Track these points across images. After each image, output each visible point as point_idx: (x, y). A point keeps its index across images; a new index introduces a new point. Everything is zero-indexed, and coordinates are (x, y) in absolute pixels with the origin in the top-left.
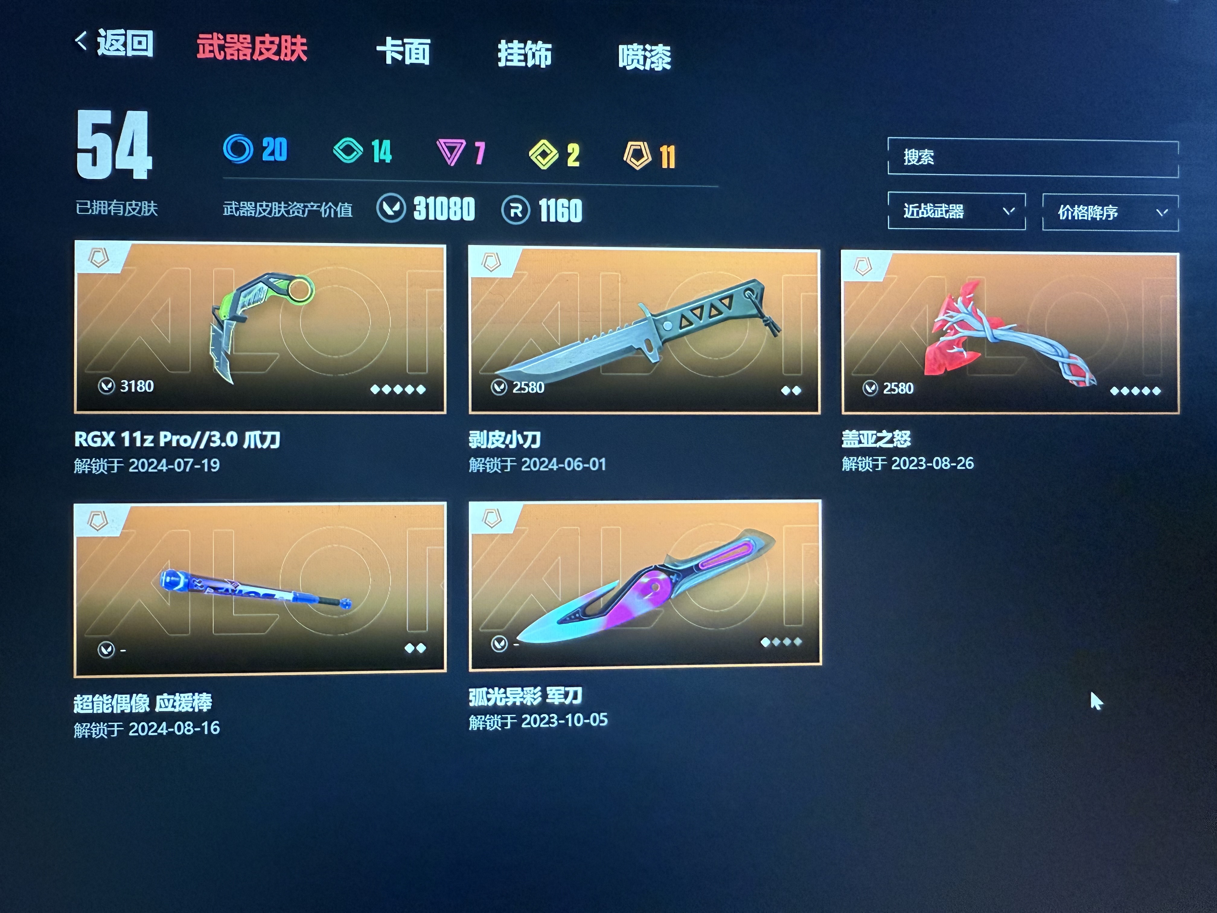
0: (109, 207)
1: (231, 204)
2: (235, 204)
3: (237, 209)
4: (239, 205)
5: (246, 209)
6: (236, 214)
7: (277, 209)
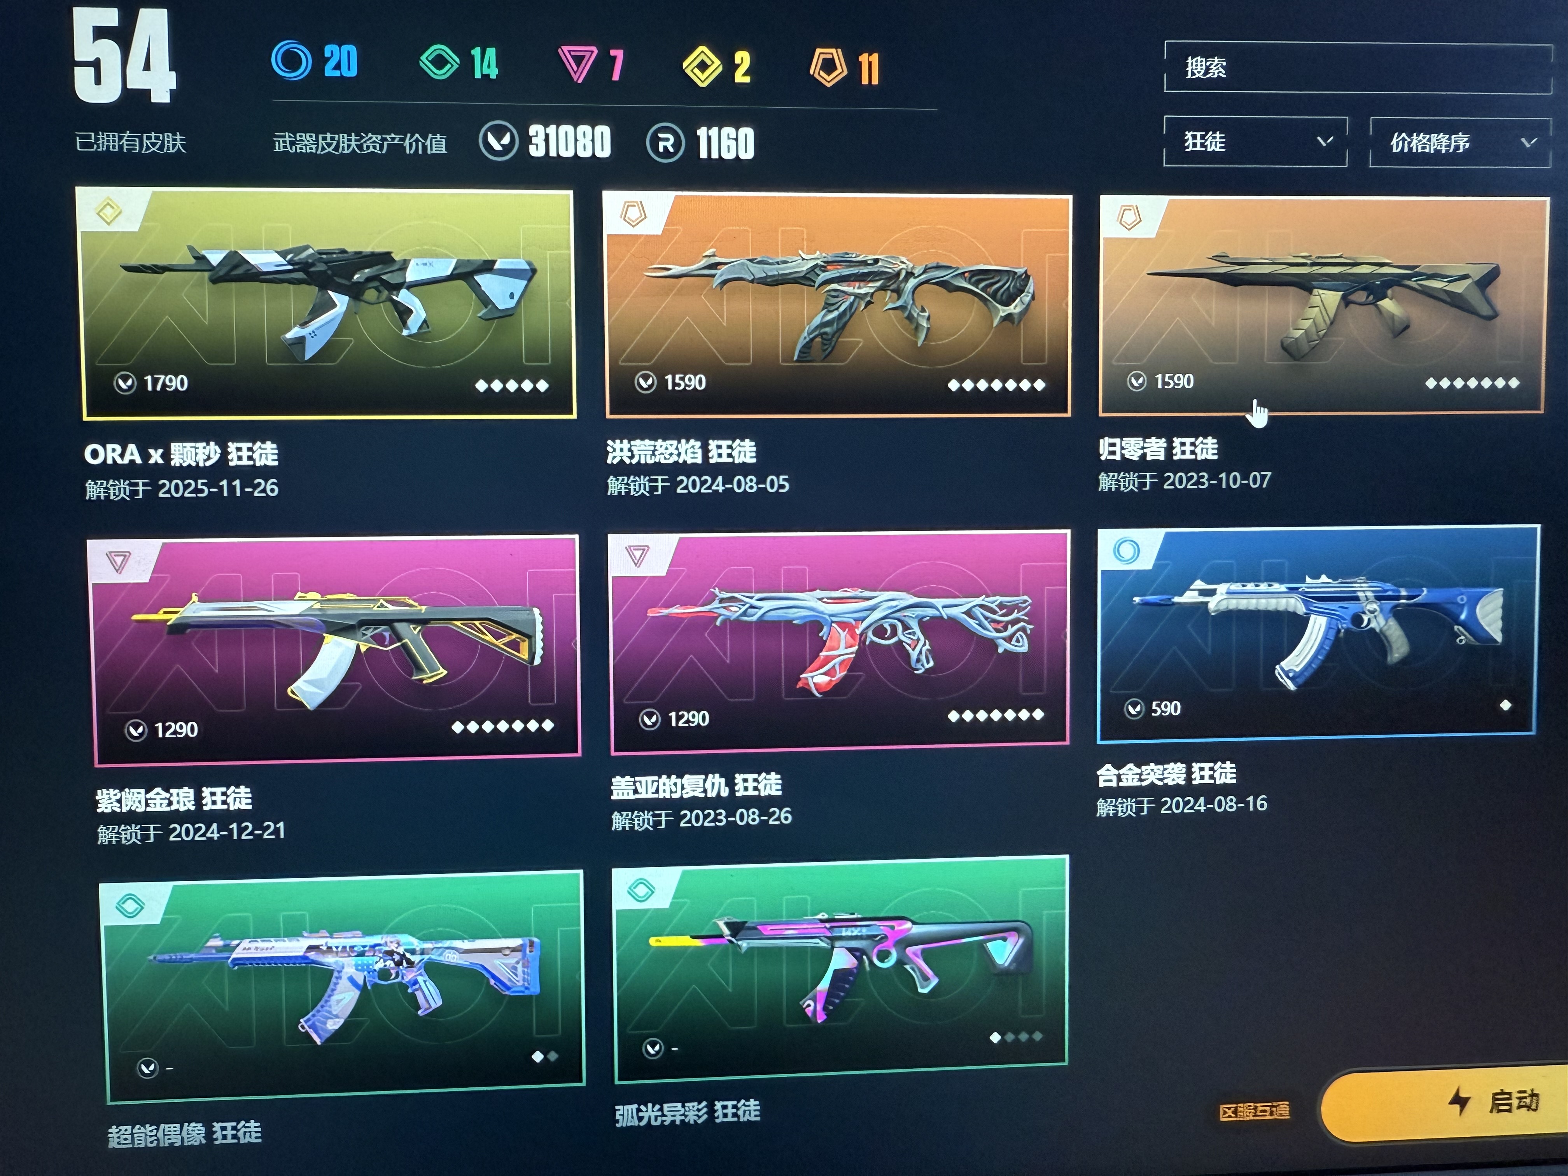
0: (119, 141)
1: (284, 137)
2: (290, 137)
3: (292, 143)
4: (295, 137)
5: (304, 143)
6: (291, 149)
7: (346, 142)
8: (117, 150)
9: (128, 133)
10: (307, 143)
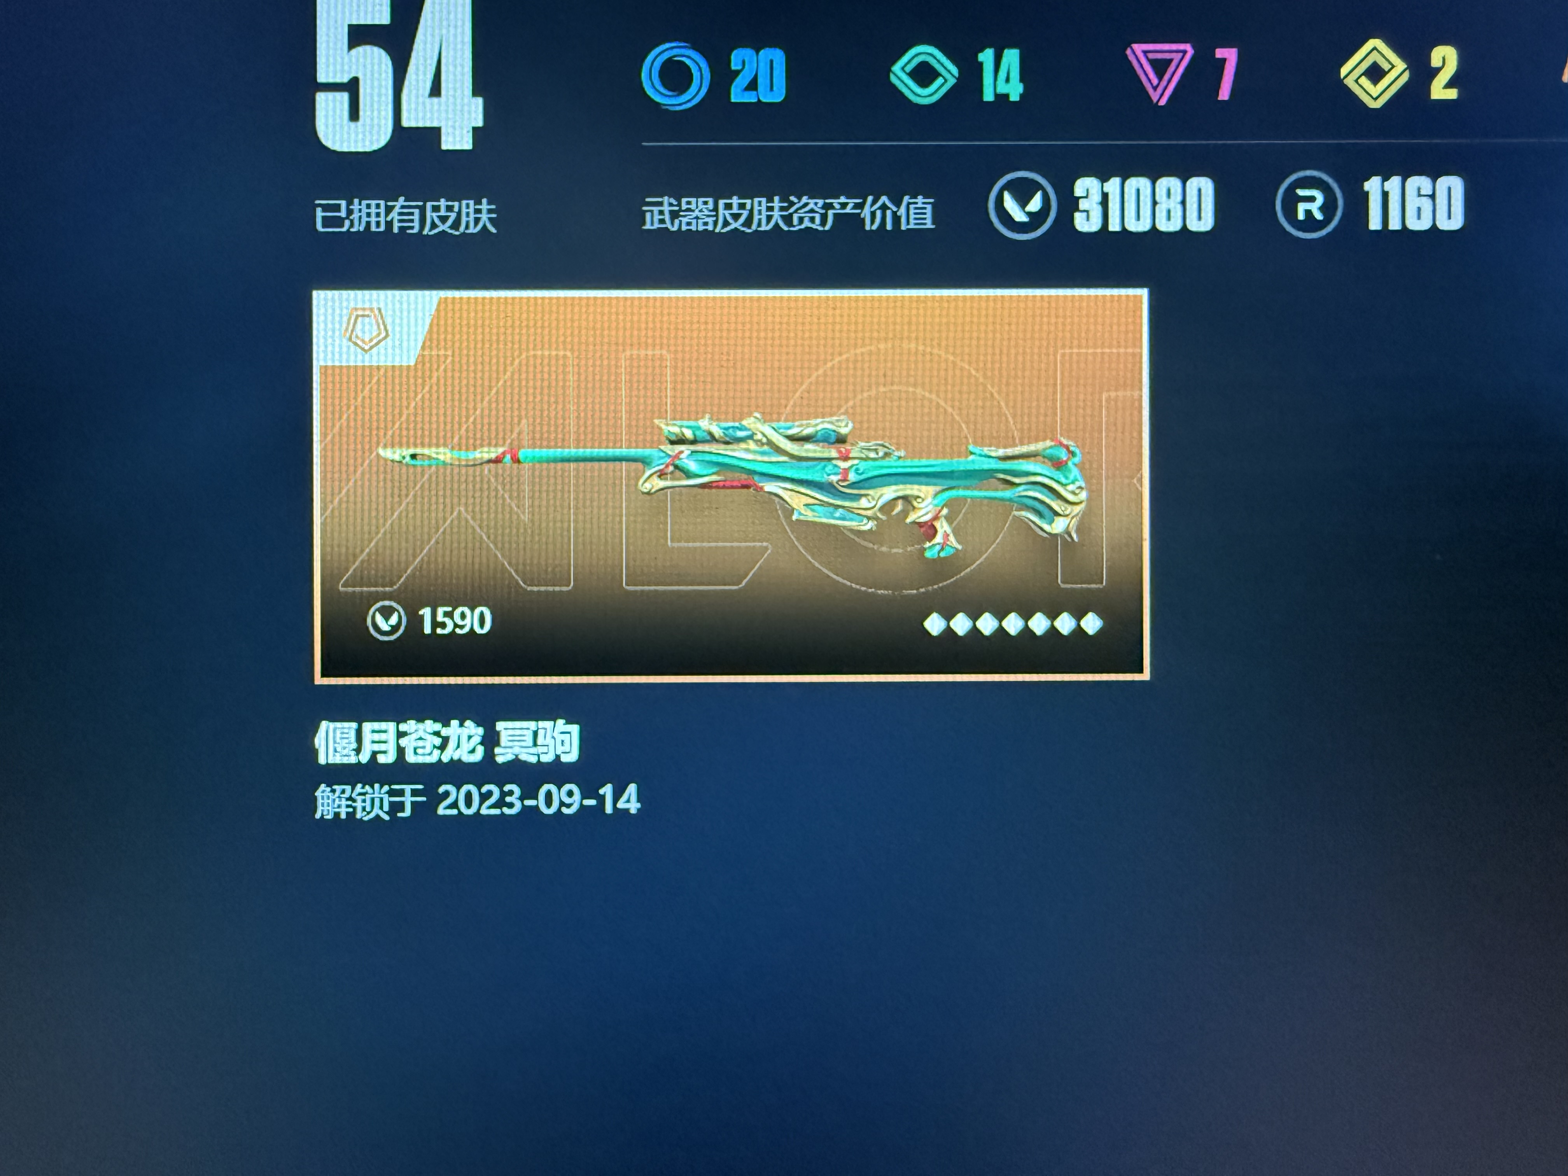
0: (387, 214)
1: (661, 204)
2: (671, 205)
3: (674, 215)
4: (679, 205)
5: (694, 214)
6: (672, 224)
7: (764, 213)
8: (382, 228)
9: (402, 199)
10: (699, 214)
